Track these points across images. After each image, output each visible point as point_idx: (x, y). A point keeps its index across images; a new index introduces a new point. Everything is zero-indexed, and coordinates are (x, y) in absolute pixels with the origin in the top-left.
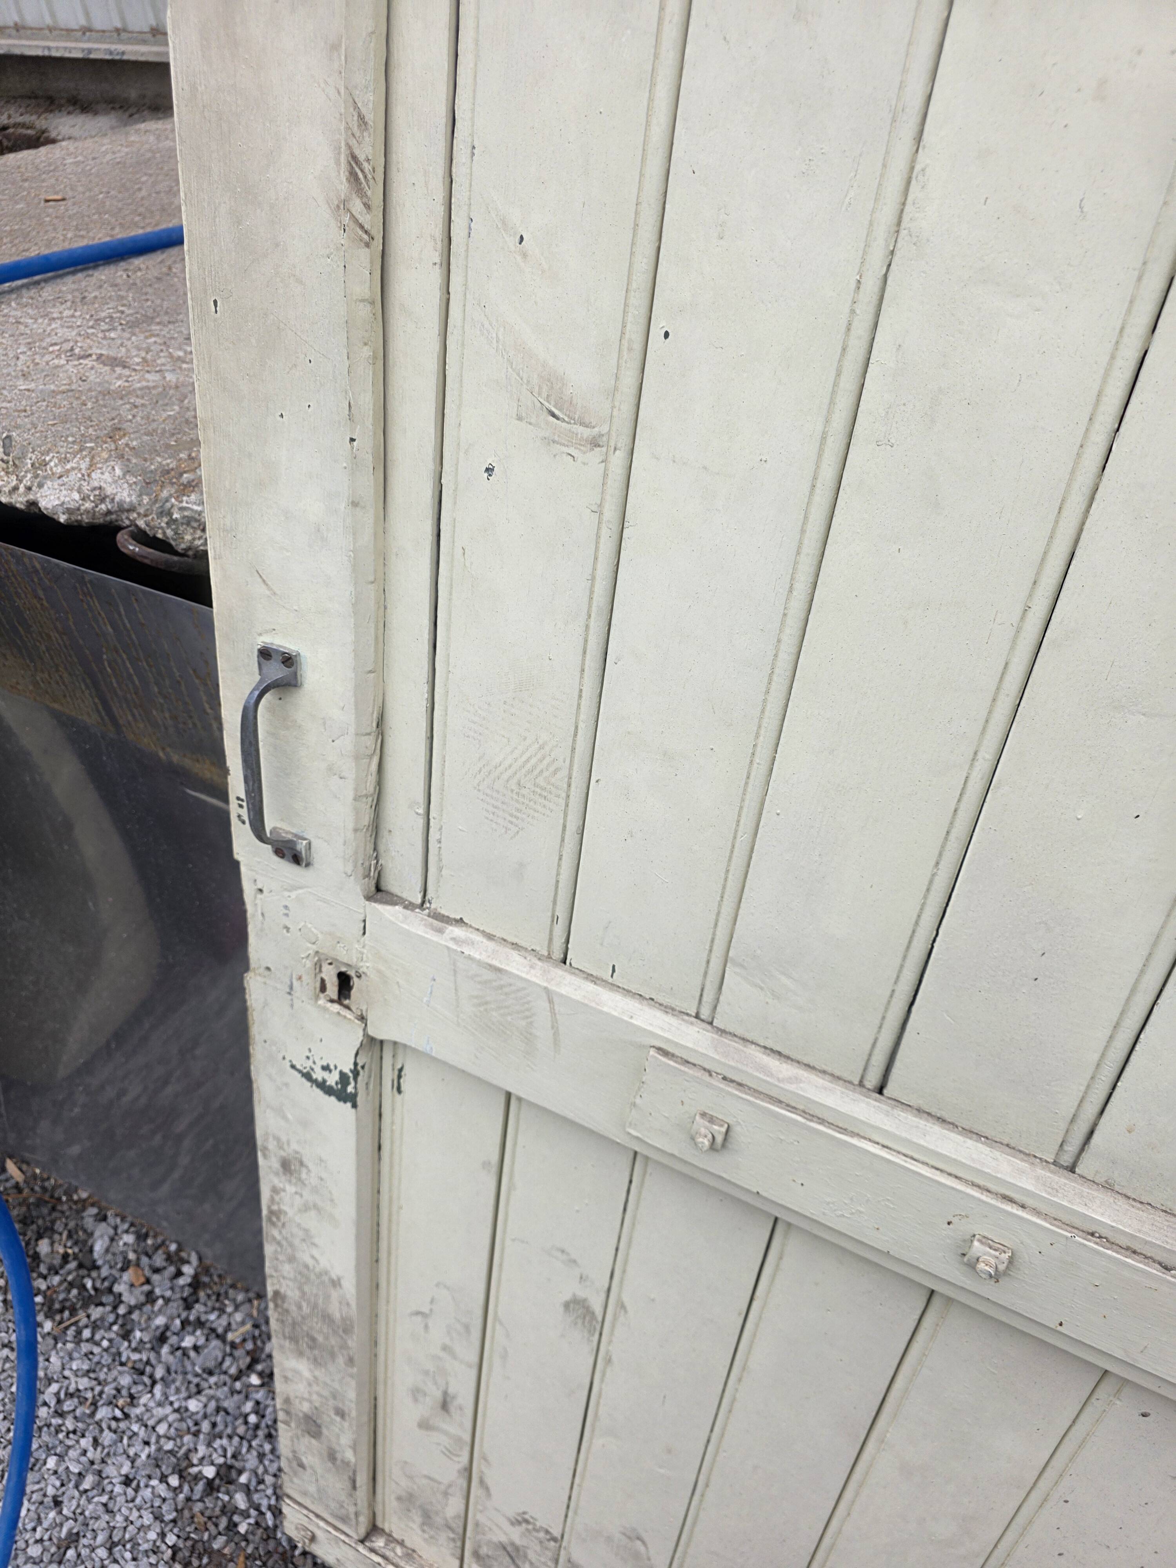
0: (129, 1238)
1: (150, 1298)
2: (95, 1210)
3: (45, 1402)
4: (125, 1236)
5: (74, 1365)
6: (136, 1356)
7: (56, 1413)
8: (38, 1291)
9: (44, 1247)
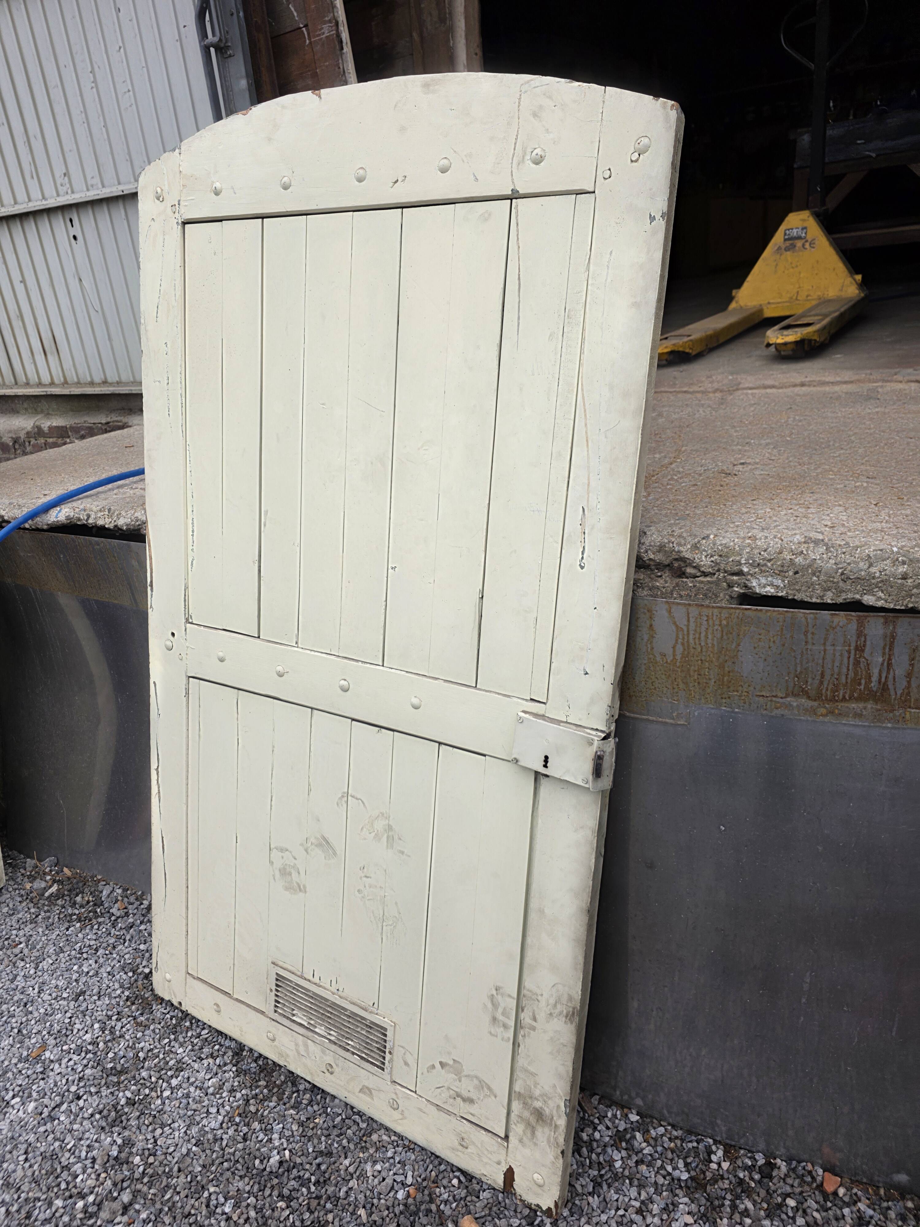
0: (119, 891)
1: (127, 914)
2: (104, 883)
3: (75, 950)
4: (117, 891)
5: (89, 937)
6: (118, 933)
7: (79, 953)
8: (75, 914)
9: (79, 899)
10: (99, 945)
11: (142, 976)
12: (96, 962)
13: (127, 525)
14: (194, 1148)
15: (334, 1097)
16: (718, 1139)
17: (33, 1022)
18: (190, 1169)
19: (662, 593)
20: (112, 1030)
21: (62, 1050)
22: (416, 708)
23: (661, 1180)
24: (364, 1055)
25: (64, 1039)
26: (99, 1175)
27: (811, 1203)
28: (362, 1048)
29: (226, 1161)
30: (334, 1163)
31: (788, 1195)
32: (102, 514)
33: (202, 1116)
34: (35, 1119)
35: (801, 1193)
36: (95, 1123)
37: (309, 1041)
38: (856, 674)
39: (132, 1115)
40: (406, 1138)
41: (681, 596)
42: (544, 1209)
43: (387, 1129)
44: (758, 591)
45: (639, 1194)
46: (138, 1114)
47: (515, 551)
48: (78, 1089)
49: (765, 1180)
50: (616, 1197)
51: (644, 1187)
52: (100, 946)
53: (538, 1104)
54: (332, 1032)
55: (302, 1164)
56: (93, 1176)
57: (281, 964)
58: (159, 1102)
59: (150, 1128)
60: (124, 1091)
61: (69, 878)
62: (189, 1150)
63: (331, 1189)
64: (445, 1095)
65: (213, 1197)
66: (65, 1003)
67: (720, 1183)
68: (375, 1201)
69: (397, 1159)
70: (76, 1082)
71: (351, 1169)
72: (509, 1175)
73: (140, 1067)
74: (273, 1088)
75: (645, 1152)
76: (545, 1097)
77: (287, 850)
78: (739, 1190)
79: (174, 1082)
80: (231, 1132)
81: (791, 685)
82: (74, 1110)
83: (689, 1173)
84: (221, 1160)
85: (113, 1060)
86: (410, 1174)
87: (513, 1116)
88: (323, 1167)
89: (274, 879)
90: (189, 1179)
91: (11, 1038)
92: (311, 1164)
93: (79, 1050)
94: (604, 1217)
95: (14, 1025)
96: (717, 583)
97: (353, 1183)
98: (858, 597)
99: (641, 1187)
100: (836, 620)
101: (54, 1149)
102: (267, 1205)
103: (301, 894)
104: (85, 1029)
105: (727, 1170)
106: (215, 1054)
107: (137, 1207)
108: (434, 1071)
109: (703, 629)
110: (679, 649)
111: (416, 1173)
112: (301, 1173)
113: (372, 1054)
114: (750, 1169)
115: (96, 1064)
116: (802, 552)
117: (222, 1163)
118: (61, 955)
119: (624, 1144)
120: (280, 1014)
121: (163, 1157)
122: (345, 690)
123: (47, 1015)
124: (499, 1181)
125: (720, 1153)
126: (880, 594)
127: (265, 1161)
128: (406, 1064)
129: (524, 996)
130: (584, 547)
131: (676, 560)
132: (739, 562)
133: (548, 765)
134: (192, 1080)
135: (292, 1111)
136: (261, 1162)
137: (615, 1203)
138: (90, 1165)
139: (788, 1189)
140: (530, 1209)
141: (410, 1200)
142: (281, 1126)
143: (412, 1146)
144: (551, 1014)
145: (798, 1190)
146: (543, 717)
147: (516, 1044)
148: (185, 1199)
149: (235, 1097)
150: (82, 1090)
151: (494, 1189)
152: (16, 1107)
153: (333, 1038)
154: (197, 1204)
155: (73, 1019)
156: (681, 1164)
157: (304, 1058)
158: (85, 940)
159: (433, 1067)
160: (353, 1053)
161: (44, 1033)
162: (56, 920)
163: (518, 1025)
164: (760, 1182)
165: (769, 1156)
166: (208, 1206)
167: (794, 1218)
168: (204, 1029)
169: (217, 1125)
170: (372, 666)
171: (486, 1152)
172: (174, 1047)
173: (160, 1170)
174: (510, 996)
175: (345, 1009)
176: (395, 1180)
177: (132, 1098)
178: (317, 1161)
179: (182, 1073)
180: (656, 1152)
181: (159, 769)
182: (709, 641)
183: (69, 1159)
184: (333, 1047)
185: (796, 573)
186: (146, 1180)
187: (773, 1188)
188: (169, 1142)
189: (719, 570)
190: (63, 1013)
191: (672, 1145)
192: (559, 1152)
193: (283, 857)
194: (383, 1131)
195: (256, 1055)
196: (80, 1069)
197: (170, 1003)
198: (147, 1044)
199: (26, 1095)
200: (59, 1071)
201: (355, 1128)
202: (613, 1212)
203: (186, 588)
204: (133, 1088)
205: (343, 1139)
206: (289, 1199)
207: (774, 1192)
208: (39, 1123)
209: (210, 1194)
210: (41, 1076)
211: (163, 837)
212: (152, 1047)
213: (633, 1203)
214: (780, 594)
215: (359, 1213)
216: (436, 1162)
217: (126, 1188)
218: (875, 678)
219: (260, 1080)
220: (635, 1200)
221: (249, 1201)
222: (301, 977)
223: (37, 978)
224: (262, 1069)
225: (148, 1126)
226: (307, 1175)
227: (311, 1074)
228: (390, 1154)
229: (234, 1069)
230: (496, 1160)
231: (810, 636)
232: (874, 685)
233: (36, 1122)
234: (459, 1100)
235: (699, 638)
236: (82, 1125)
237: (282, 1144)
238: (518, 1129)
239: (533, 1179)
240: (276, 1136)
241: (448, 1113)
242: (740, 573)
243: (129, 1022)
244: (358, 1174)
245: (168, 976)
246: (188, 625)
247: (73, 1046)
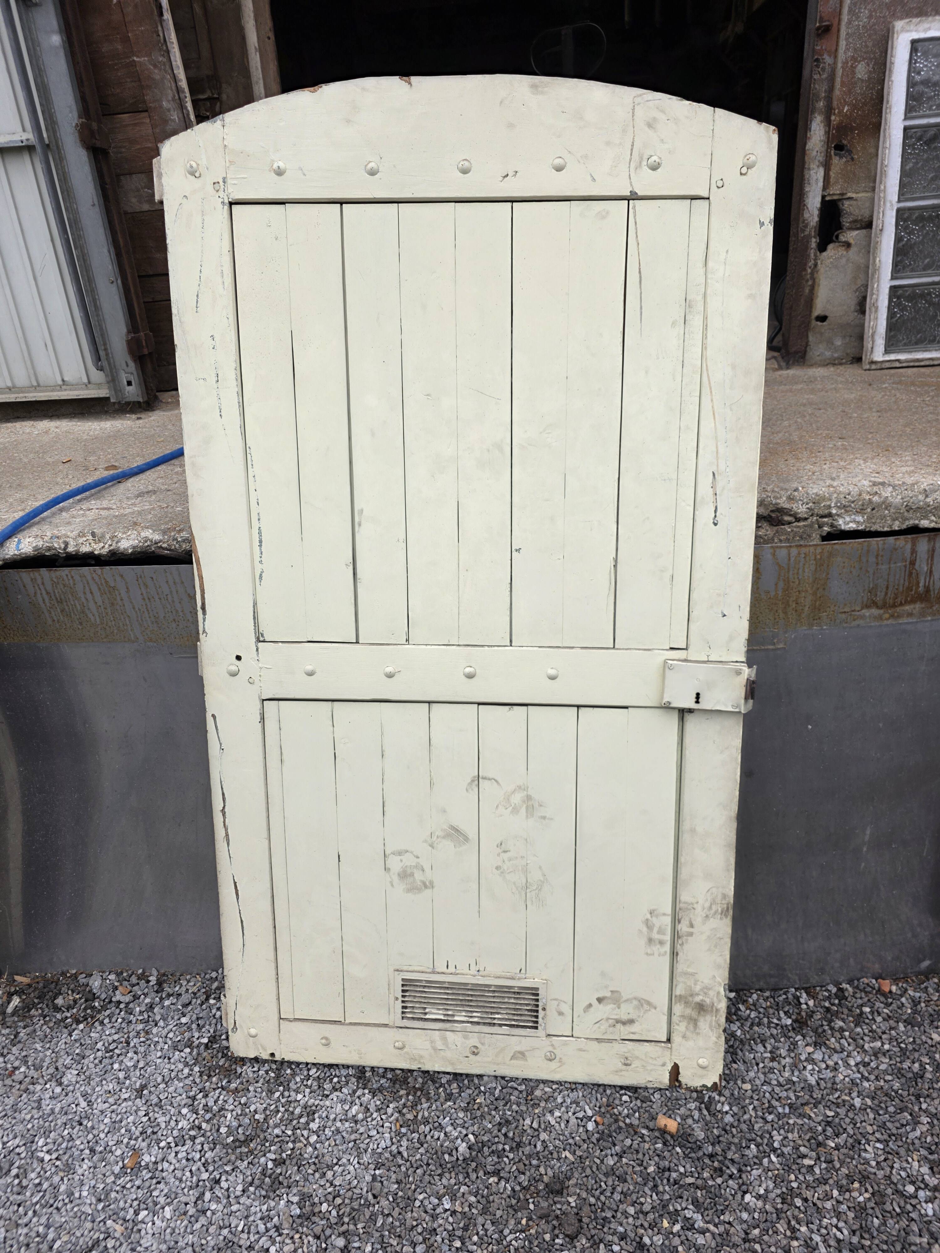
0: (112, 977)
1: (136, 996)
2: (84, 975)
3: (98, 1050)
4: (110, 977)
5: (107, 1033)
6: (141, 1018)
7: (107, 1052)
8: (67, 1018)
9: (60, 1001)
10: (126, 1036)
11: (202, 1047)
12: (136, 1053)
13: (134, 547)
14: (377, 1172)
15: (480, 1076)
16: (797, 986)
17: (102, 1136)
18: (386, 1190)
19: (765, 540)
20: (206, 1108)
21: (159, 1148)
22: (552, 678)
23: (774, 1032)
24: (513, 1023)
25: (155, 1137)
26: (292, 1238)
27: (878, 1004)
28: (511, 1017)
29: (417, 1168)
30: (517, 1127)
31: (862, 1005)
32: (85, 539)
33: (366, 1142)
34: (182, 1221)
35: (869, 1000)
36: (252, 1196)
37: (448, 1033)
38: (909, 583)
39: (289, 1172)
40: (566, 1082)
41: (781, 541)
42: (709, 1086)
43: (544, 1082)
44: (843, 528)
45: (765, 1047)
46: (296, 1168)
47: (648, 518)
48: (210, 1174)
49: (843, 1002)
50: (752, 1056)
51: (766, 1041)
52: (128, 1037)
53: (698, 999)
54: (475, 1014)
55: (489, 1141)
56: (288, 1241)
57: (405, 968)
58: (310, 1149)
59: (317, 1175)
60: (265, 1155)
61: (30, 985)
62: (374, 1177)
63: (527, 1150)
64: (604, 1026)
65: (426, 1202)
66: (130, 1103)
67: (815, 1017)
68: (571, 1141)
69: (569, 1101)
70: (203, 1169)
71: (535, 1125)
72: (675, 1071)
73: (265, 1127)
74: (415, 1093)
75: (752, 1016)
76: (706, 990)
77: (407, 851)
78: (829, 1016)
79: (314, 1126)
80: (404, 1143)
81: (865, 599)
82: (220, 1195)
83: (790, 1018)
84: (413, 1170)
85: (229, 1134)
86: (587, 1107)
87: (675, 1019)
88: (511, 1134)
89: (392, 885)
90: (391, 1199)
91: (86, 1161)
92: (498, 1136)
93: (180, 1141)
94: (752, 1074)
95: (82, 1147)
96: (811, 526)
97: (544, 1136)
98: (917, 522)
99: (763, 1042)
100: (898, 543)
101: (225, 1237)
102: (481, 1186)
103: (428, 892)
104: (174, 1118)
105: (815, 1005)
106: (338, 1086)
107: (356, 1245)
108: (592, 1009)
109: (801, 564)
110: (781, 584)
111: (591, 1105)
112: (494, 1147)
113: (523, 1018)
114: (829, 998)
115: (212, 1145)
116: (876, 493)
117: (415, 1172)
118: (86, 1061)
119: (734, 1017)
120: (408, 1018)
121: (350, 1193)
122: (470, 676)
123: (115, 1122)
124: (665, 1079)
125: (804, 995)
126: (933, 518)
127: (454, 1152)
128: (561, 1014)
129: (680, 909)
130: (716, 507)
131: (772, 511)
132: (829, 507)
133: (700, 700)
134: (332, 1117)
135: (449, 1103)
136: (450, 1155)
137: (754, 1061)
138: (277, 1234)
139: (860, 1002)
140: (696, 1091)
141: (601, 1127)
142: (448, 1119)
143: (574, 1086)
144: (707, 916)
145: (866, 999)
146: (686, 660)
147: (674, 954)
148: (401, 1217)
149: (386, 1113)
150: (215, 1173)
151: (660, 1089)
152: (146, 1220)
153: (476, 1020)
154: (415, 1214)
155: (151, 1115)
156: (782, 1014)
157: (442, 1052)
158: (104, 1037)
159: (590, 1005)
160: (501, 1025)
161: (126, 1141)
162: (48, 1030)
163: (676, 936)
164: (840, 1004)
165: (837, 984)
166: (426, 1212)
167: (874, 1019)
168: (309, 1070)
169: (389, 1143)
170: (500, 648)
171: (650, 1061)
172: (289, 1096)
173: (355, 1205)
174: (664, 914)
175: (489, 986)
176: (577, 1118)
177: (278, 1157)
178: (503, 1131)
179: (316, 1115)
180: (760, 1013)
181: (226, 810)
182: (806, 574)
183: (248, 1238)
184: (477, 1028)
185: (873, 509)
186: (346, 1220)
187: (850, 1005)
188: (348, 1177)
189: (812, 515)
190: (134, 1114)
191: (768, 1003)
192: (721, 1031)
193: (401, 861)
194: (542, 1086)
195: (381, 1071)
196: (198, 1156)
197: (256, 1060)
198: (258, 1105)
199: (151, 1204)
200: (172, 1167)
201: (516, 1093)
202: (755, 1067)
203: (255, 605)
204: (272, 1148)
205: (511, 1106)
206: (496, 1173)
207: (853, 1006)
208: (190, 1222)
209: (422, 1202)
210: (154, 1181)
211: (235, 883)
212: (264, 1106)
213: (766, 1055)
214: (860, 528)
215: (563, 1156)
216: (601, 1090)
217: (330, 1236)
218: (921, 584)
219: (398, 1091)
220: (765, 1052)
221: (462, 1190)
222: (433, 972)
223: (70, 1094)
224: (394, 1081)
225: (313, 1175)
226: (500, 1147)
227: (453, 1064)
228: (560, 1100)
229: (367, 1091)
230: (661, 1063)
231: (880, 558)
232: (921, 589)
233: (186, 1222)
234: (619, 1026)
235: (798, 573)
236: (239, 1203)
237: (460, 1132)
238: (680, 1028)
239: (698, 1065)
240: (449, 1129)
241: (610, 1041)
242: (830, 515)
243: (220, 1093)
244: (543, 1126)
245: (253, 1031)
246: (260, 644)
247: (170, 1139)
